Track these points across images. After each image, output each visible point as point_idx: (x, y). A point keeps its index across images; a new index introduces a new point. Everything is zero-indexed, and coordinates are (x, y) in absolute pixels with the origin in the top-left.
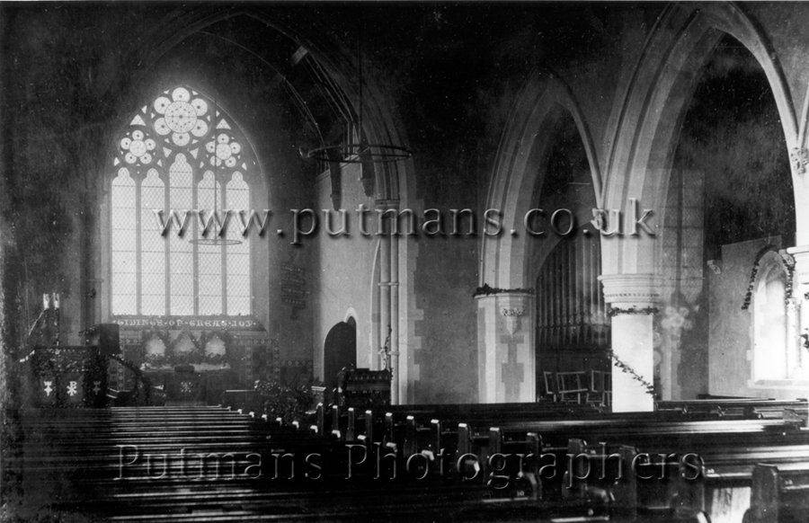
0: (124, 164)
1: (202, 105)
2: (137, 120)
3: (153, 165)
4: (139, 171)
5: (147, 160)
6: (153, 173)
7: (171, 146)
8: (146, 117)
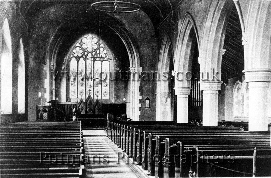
0: (74, 56)
1: (96, 40)
2: (78, 45)
3: (82, 56)
4: (78, 58)
5: (80, 55)
6: (82, 59)
7: (87, 52)
8: (80, 44)
